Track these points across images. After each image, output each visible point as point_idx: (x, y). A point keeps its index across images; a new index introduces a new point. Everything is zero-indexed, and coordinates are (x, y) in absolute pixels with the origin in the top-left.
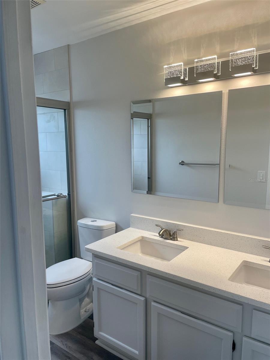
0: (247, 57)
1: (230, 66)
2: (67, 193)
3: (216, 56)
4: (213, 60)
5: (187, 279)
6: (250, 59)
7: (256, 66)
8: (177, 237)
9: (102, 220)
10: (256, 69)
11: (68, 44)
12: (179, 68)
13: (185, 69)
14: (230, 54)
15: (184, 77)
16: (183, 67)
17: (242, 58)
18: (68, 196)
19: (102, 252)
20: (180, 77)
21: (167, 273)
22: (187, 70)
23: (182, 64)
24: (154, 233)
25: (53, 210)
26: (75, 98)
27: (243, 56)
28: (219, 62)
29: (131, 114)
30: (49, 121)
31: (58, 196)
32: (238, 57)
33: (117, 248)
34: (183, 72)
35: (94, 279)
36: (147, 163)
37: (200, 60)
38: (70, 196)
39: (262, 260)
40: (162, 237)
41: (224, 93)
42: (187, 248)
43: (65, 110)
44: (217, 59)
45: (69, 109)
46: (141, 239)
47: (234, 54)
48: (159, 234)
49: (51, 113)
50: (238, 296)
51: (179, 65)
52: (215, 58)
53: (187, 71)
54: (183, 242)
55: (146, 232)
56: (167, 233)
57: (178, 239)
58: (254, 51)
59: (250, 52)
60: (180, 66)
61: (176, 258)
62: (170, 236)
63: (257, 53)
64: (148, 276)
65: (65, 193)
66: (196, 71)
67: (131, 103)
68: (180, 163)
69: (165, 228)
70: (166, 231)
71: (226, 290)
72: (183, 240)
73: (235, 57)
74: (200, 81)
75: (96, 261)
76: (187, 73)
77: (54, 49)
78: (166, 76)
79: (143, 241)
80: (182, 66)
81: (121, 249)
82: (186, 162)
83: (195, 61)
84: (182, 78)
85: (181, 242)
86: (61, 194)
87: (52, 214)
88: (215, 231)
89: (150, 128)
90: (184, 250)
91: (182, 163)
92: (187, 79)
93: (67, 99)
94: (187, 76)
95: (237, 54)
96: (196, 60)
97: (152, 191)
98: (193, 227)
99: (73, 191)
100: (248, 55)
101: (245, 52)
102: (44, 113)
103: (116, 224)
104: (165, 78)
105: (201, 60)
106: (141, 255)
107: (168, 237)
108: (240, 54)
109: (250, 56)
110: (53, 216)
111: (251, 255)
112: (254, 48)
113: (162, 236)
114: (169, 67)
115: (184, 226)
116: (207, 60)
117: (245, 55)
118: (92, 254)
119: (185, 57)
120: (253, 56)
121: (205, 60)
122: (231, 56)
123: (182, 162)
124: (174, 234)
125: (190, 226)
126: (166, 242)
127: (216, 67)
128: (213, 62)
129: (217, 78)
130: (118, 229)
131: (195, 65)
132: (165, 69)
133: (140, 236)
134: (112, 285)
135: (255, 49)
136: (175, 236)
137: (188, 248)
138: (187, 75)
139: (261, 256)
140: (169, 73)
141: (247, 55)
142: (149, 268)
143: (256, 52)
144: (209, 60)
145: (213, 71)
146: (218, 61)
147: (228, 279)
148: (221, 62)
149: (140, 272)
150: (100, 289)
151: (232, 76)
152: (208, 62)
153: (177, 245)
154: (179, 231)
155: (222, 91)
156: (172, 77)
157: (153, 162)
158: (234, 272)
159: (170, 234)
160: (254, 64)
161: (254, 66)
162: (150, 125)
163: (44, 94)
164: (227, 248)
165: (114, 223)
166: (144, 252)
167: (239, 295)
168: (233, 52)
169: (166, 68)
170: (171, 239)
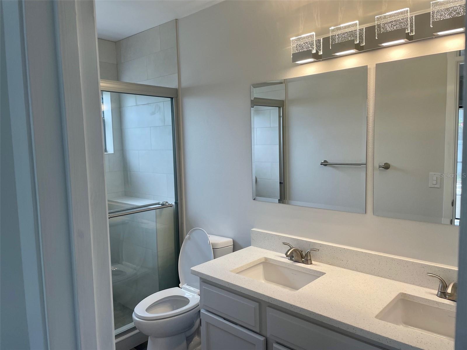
0: (399, 20)
1: (376, 32)
2: (175, 201)
3: (357, 22)
4: (353, 26)
5: (318, 314)
6: (402, 23)
7: (412, 31)
8: (310, 260)
9: (216, 235)
10: (412, 34)
11: (176, 18)
12: (310, 40)
13: (318, 40)
14: (376, 17)
15: (316, 51)
16: (316, 38)
17: (392, 22)
18: (176, 205)
19: (211, 275)
20: (311, 50)
21: (292, 305)
22: (322, 41)
23: (313, 35)
24: (282, 253)
25: (156, 222)
26: (185, 84)
27: (393, 19)
28: (363, 29)
29: (251, 101)
30: (153, 113)
31: (163, 205)
32: (386, 20)
33: (231, 271)
34: (315, 45)
35: (202, 311)
36: (279, 163)
37: (336, 28)
38: (178, 205)
39: (426, 293)
40: (291, 259)
41: (370, 68)
42: (323, 274)
43: (172, 98)
44: (359, 25)
45: (177, 97)
46: (263, 261)
47: (380, 17)
48: (286, 254)
49: (156, 103)
50: (386, 340)
51: (309, 36)
52: (356, 24)
53: (322, 43)
54: (319, 266)
55: (272, 252)
56: (298, 254)
57: (313, 262)
58: (407, 11)
59: (402, 13)
60: (312, 36)
61: (306, 286)
62: (302, 258)
63: (412, 14)
64: (268, 309)
65: (172, 202)
66: (332, 42)
67: (251, 86)
68: (322, 163)
69: (295, 246)
70: (295, 251)
71: (370, 331)
72: (319, 263)
73: (383, 21)
74: (338, 54)
75: (205, 287)
76: (322, 45)
77: (160, 25)
78: (294, 51)
79: (266, 263)
80: (313, 37)
81: (236, 273)
82: (330, 161)
83: (330, 29)
84: (314, 51)
85: (316, 266)
86: (167, 202)
87: (155, 227)
88: (362, 252)
89: (281, 118)
90: (319, 277)
91: (325, 164)
92: (321, 53)
93: (174, 85)
94: (322, 49)
95: (385, 17)
96: (333, 28)
97: (285, 199)
98: (333, 246)
99: (181, 199)
100: (400, 17)
101: (395, 14)
102: (148, 104)
103: (234, 242)
104: (292, 53)
105: (338, 27)
106: (264, 282)
107: (299, 259)
108: (389, 17)
109: (402, 19)
110: (156, 229)
111: (412, 286)
112: (408, 7)
113: (291, 257)
114: (297, 38)
115: (321, 245)
116: (345, 27)
117: (395, 18)
118: (200, 278)
119: (318, 24)
120: (406, 18)
121: (343, 27)
122: (377, 21)
123: (325, 161)
124: (306, 255)
125: (328, 245)
126: (296, 266)
127: (358, 35)
128: (354, 29)
129: (360, 49)
130: (236, 247)
131: (330, 35)
132: (292, 42)
133: (263, 257)
134: (224, 319)
135: (408, 9)
136: (309, 258)
137: (325, 273)
138: (322, 47)
139: (426, 287)
140: (298, 46)
141: (398, 17)
142: (269, 298)
143: (410, 13)
144: (349, 26)
145: (353, 41)
146: (361, 27)
147: (375, 316)
148: (365, 28)
149: (258, 304)
150: (209, 323)
151: (380, 46)
152: (347, 30)
153: (311, 270)
154: (314, 251)
155: (367, 66)
156: (301, 51)
157: (286, 162)
158: (385, 307)
159: (301, 255)
160: (408, 29)
161: (408, 31)
162: (281, 115)
163: (148, 80)
164: (379, 276)
165: (231, 240)
166: (268, 279)
167: (387, 338)
168: (379, 15)
169: (294, 40)
170: (303, 262)
